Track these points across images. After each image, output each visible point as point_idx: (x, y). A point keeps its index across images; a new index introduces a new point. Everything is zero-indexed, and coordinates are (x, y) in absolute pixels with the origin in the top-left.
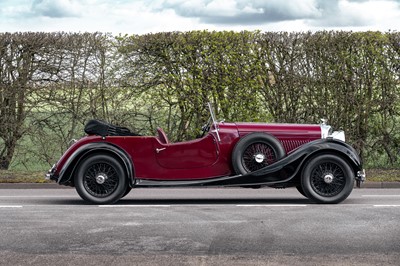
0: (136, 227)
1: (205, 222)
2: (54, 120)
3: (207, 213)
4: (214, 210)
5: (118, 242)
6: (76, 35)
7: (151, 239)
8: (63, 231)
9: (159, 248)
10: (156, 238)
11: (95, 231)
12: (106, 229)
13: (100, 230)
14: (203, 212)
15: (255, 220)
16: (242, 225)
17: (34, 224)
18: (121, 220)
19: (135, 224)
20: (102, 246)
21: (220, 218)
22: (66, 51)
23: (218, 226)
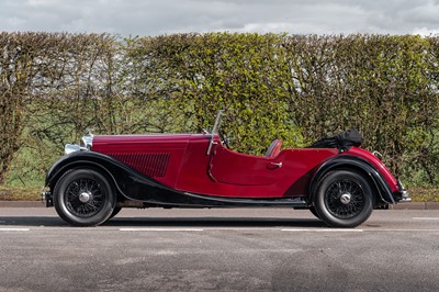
0: (173, 257)
1: (252, 250)
2: (55, 130)
3: (251, 239)
4: (258, 235)
5: (158, 277)
6: (80, 36)
7: (196, 273)
8: (85, 262)
9: (210, 285)
10: (202, 271)
11: (124, 262)
12: (137, 260)
13: (130, 260)
14: (246, 238)
15: (313, 249)
16: (299, 254)
17: (48, 252)
18: (152, 247)
19: (170, 252)
20: (139, 282)
21: (269, 246)
22: (70, 54)
23: (271, 256)
